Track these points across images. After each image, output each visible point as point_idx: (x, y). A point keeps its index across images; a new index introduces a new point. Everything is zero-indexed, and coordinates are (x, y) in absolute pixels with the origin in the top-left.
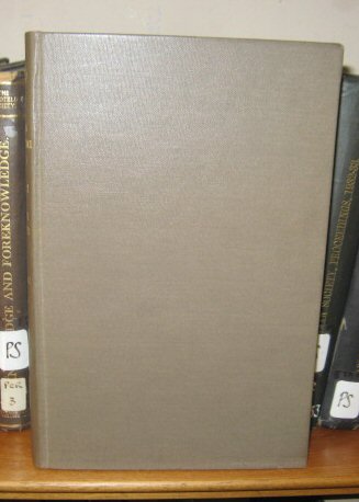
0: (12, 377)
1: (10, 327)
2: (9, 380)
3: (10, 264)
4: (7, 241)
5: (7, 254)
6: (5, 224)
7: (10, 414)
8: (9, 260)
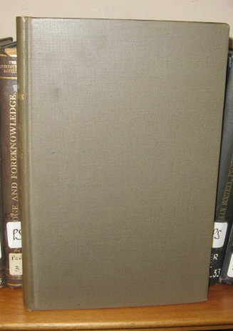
0: (17, 252)
1: (15, 219)
2: (15, 254)
3: (16, 177)
4: (14, 161)
5: (14, 171)
6: (13, 150)
7: (15, 277)
8: (16, 175)
